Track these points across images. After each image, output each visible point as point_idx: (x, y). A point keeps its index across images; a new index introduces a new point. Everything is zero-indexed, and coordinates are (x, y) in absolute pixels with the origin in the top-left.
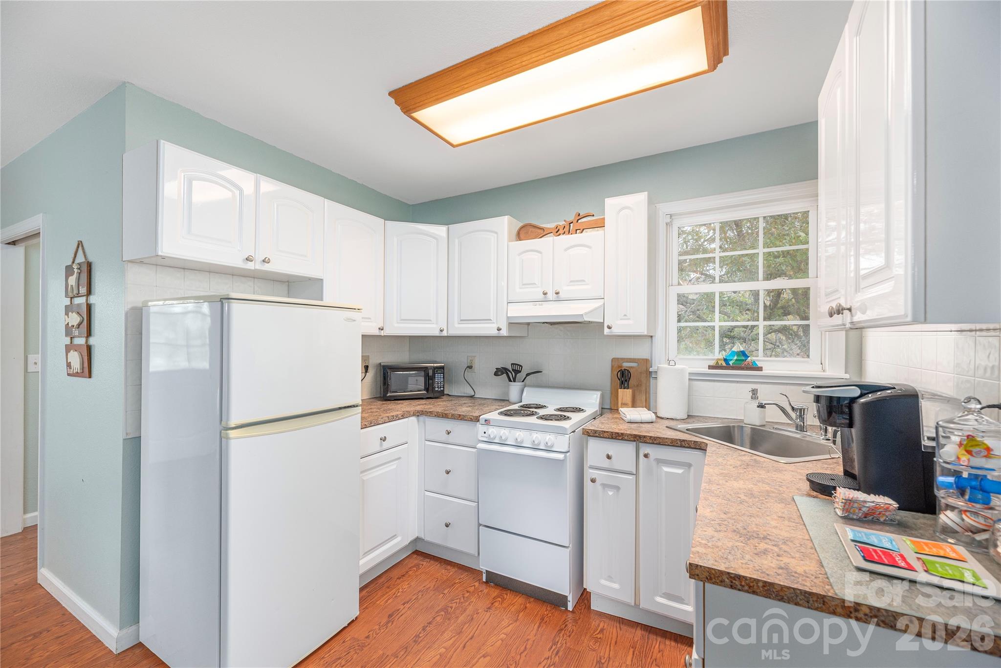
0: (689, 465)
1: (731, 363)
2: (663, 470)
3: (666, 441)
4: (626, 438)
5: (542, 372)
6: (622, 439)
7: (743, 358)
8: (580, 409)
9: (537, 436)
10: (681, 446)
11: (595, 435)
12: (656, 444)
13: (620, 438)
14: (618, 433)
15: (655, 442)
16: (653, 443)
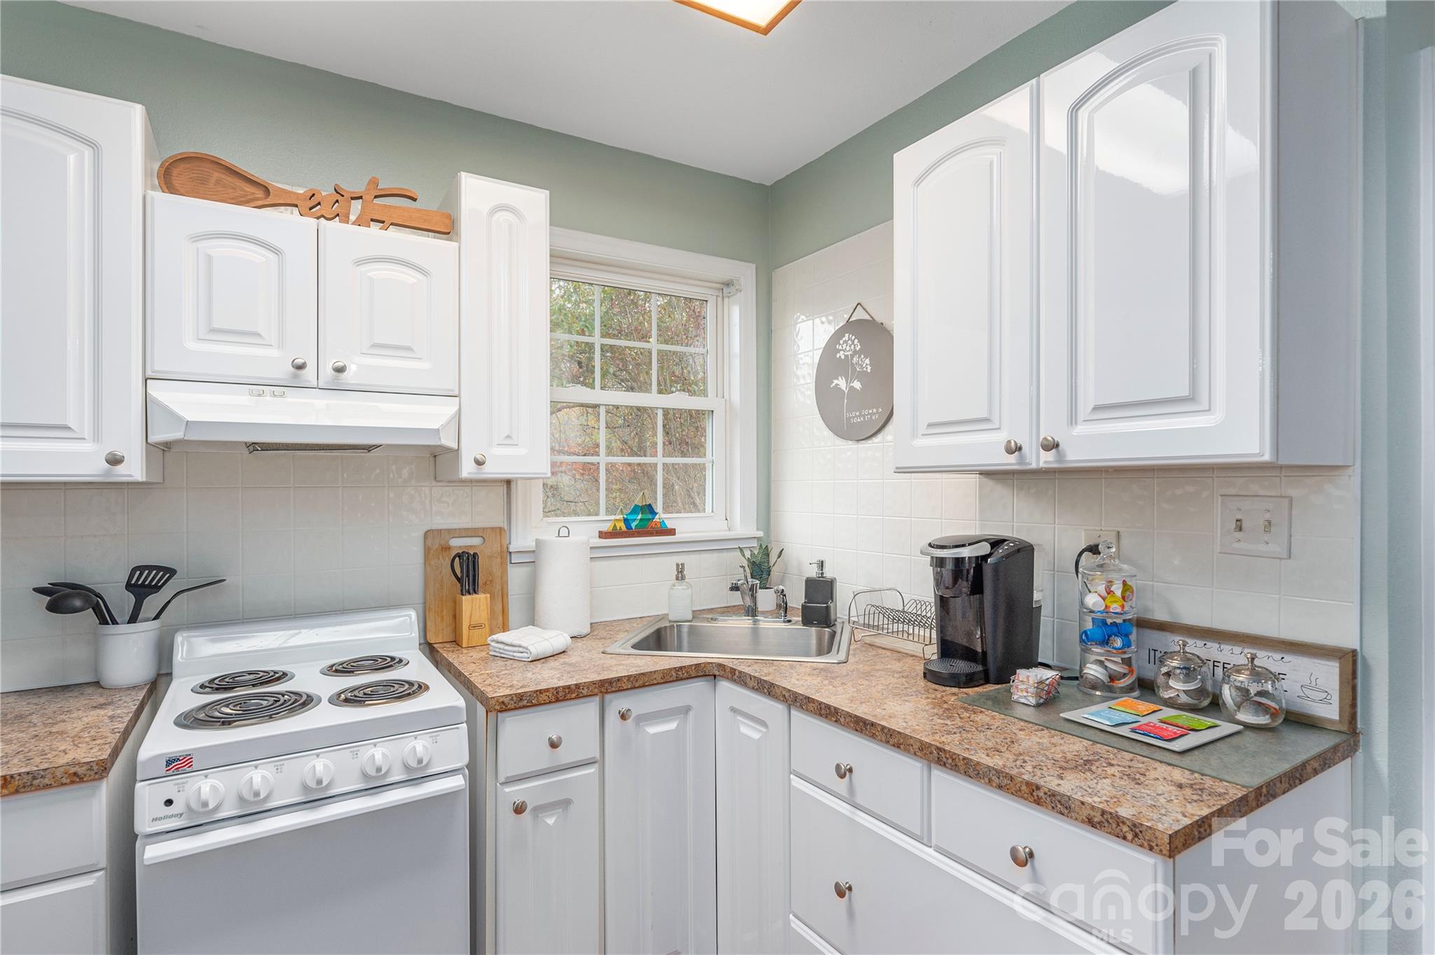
0: (687, 710)
1: (633, 525)
2: (648, 732)
3: (655, 676)
4: (585, 692)
5: (224, 580)
6: (577, 697)
7: (650, 516)
8: (393, 659)
9: (378, 753)
10: (678, 679)
11: (521, 704)
12: (639, 687)
13: (574, 695)
14: (569, 687)
15: (637, 685)
16: (634, 688)
